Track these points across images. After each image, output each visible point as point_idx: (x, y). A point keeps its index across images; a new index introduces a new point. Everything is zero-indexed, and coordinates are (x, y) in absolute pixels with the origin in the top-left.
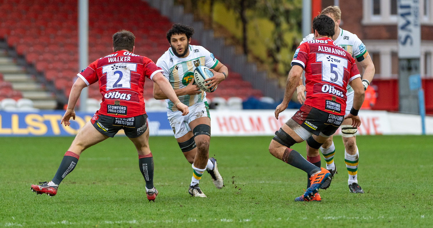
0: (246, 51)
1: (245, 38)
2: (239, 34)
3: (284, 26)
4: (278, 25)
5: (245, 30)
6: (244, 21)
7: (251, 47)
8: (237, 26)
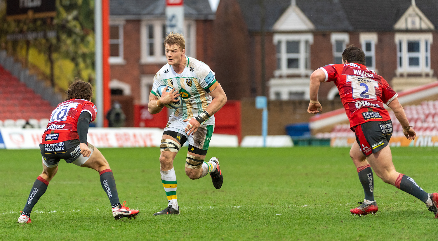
0: (53, 84)
1: (52, 75)
2: (48, 71)
3: (82, 65)
4: (77, 65)
5: (52, 69)
6: (51, 61)
7: (57, 81)
8: (46, 65)
